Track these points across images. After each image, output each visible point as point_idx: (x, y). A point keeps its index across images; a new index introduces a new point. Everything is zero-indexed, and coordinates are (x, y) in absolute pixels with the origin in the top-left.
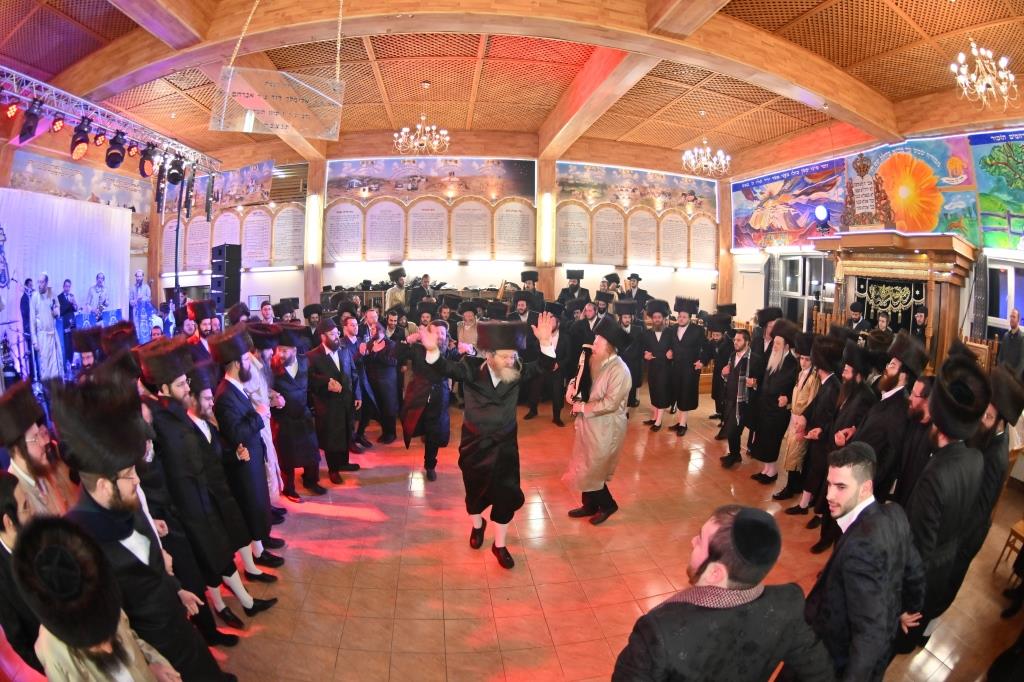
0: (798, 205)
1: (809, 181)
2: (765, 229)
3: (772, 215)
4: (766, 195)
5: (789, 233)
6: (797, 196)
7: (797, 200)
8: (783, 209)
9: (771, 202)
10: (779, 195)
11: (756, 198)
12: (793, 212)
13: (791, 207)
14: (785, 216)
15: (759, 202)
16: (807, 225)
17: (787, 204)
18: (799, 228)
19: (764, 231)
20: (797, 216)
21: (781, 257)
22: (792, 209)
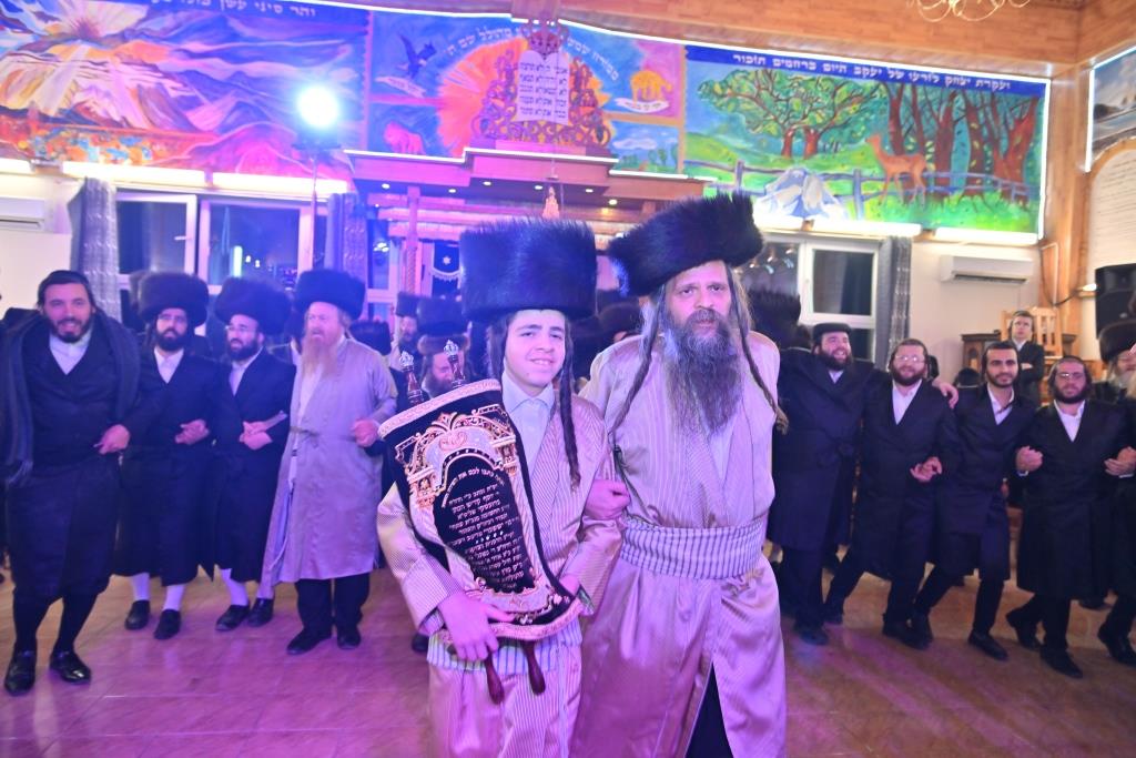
0: (191, 77)
1: (247, 32)
2: (52, 113)
3: (84, 83)
4: (66, 24)
5: (156, 138)
6: (192, 55)
7: (195, 65)
8: (132, 77)
9: (83, 50)
10: (123, 36)
11: (16, 25)
12: (173, 89)
13: (167, 75)
14: (141, 95)
15: (28, 39)
16: (224, 128)
17: (154, 68)
18: (196, 130)
19: (44, 118)
20: (193, 103)
21: (120, 190)
22: (168, 83)
